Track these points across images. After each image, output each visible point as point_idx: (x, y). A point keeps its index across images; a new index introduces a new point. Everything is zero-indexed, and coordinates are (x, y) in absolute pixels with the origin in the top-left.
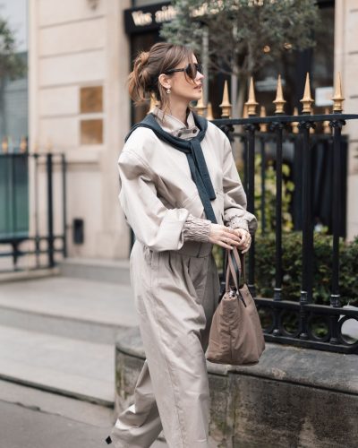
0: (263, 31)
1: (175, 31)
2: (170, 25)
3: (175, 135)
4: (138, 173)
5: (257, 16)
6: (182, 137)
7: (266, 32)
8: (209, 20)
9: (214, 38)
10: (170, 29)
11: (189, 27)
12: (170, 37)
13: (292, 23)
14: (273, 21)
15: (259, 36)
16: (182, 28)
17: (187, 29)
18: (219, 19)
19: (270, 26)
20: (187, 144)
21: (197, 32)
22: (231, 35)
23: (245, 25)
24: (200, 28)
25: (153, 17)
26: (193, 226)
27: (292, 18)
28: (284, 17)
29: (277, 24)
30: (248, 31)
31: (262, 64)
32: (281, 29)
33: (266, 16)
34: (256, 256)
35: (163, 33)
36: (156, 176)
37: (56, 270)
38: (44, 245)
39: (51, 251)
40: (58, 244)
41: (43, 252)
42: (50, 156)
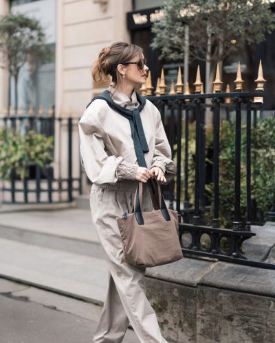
0: (229, 28)
1: (163, 28)
2: (159, 24)
3: (122, 106)
4: (92, 131)
5: (225, 17)
6: (128, 108)
7: (231, 29)
8: (189, 20)
9: (192, 33)
10: (159, 27)
11: (173, 25)
12: (159, 32)
13: (251, 22)
14: (237, 21)
15: (226, 31)
16: (168, 26)
17: (172, 27)
18: (196, 19)
19: (235, 25)
20: (130, 113)
21: (179, 29)
22: (206, 31)
23: (215, 24)
24: (181, 26)
25: (149, 18)
26: (124, 168)
27: (251, 19)
28: (245, 18)
29: (240, 23)
30: (218, 29)
31: (228, 53)
32: (242, 27)
33: (231, 17)
34: (220, 197)
35: (154, 30)
36: (106, 134)
37: (74, 204)
38: (65, 185)
39: (70, 189)
40: (75, 184)
41: (64, 190)
42: (70, 120)
